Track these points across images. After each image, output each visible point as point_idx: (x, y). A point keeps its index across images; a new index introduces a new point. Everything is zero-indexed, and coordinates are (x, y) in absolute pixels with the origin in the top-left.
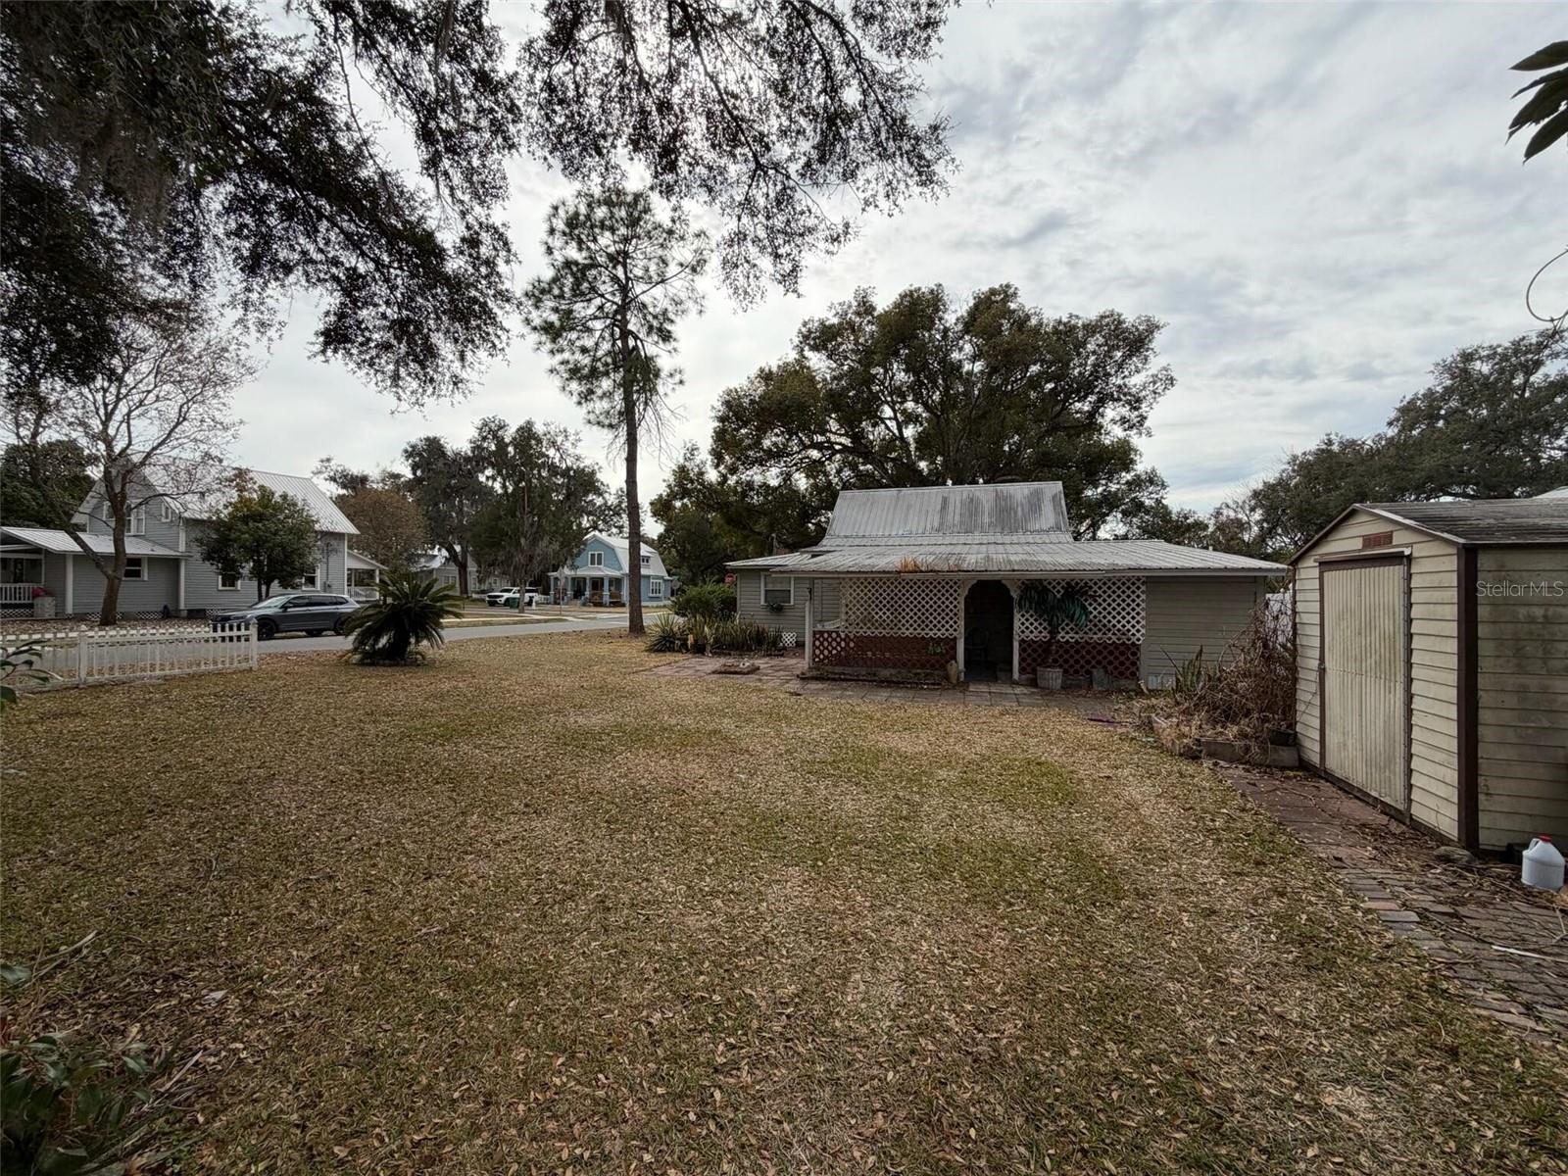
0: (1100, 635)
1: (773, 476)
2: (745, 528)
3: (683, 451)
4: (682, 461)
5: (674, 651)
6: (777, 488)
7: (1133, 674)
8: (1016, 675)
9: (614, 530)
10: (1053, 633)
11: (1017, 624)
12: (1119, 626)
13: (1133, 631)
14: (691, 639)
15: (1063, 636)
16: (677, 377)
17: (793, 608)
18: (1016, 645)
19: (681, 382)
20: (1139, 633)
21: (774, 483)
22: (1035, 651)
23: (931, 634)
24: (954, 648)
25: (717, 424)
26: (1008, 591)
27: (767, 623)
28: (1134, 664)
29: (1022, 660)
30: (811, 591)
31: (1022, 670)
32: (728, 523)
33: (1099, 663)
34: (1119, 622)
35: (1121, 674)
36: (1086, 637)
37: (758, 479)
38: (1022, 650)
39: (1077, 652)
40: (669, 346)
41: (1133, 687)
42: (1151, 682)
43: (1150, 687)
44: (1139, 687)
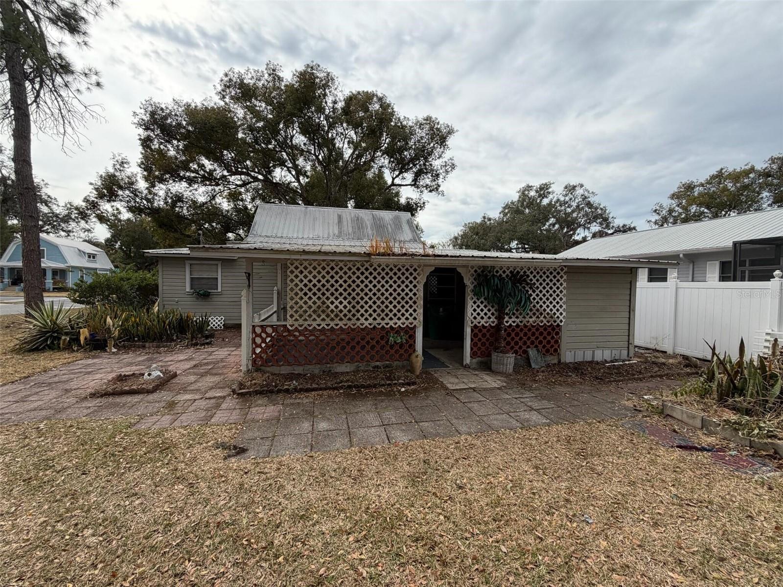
0: (534, 318)
1: (201, 194)
2: (176, 231)
3: (112, 162)
4: (111, 170)
5: (59, 349)
6: (204, 204)
7: (556, 350)
8: (467, 359)
9: (63, 234)
10: (500, 318)
11: (469, 310)
12: (548, 310)
13: (558, 314)
14: (84, 333)
15: (508, 321)
16: (94, 79)
17: (220, 294)
18: (468, 331)
19: (98, 84)
20: (562, 316)
21: (201, 199)
22: (484, 335)
23: (391, 323)
24: (412, 337)
25: (140, 130)
26: (461, 278)
27: (194, 311)
28: (556, 342)
29: (474, 345)
30: (249, 276)
31: (473, 355)
32: (160, 227)
33: (532, 343)
34: (548, 307)
35: (548, 351)
36: (525, 321)
37: (187, 194)
38: (474, 335)
39: (517, 334)
40: (79, 38)
41: (556, 361)
42: (568, 357)
43: (568, 361)
44: (559, 361)
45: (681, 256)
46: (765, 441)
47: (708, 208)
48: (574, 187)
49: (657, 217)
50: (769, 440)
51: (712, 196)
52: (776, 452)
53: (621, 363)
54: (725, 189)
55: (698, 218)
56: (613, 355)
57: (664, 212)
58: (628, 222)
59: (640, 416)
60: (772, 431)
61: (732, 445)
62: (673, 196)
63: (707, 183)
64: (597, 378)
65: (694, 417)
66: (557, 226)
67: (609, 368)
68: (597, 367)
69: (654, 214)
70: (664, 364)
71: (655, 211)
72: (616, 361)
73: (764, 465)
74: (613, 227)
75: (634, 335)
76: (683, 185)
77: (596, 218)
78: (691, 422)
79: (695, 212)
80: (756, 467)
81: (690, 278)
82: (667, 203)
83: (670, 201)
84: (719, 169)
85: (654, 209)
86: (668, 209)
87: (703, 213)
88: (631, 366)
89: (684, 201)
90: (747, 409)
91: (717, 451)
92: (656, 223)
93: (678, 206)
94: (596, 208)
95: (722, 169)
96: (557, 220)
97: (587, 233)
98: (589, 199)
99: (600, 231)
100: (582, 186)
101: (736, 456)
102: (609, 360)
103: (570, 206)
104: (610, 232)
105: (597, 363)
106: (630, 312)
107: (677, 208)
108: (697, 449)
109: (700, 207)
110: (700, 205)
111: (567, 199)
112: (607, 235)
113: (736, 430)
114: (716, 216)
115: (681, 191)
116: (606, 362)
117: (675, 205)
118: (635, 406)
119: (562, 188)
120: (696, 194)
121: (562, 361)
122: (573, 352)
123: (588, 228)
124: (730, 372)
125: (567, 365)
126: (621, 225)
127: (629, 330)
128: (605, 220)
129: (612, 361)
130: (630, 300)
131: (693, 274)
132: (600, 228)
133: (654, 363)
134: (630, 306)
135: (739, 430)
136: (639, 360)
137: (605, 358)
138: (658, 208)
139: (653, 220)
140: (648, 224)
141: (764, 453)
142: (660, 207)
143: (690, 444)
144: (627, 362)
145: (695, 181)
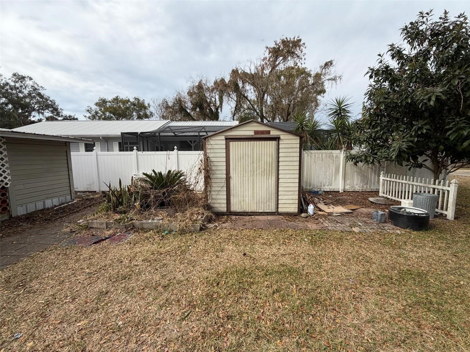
7: (5, 209)
13: (1, 178)
20: (6, 179)
41: (7, 218)
42: (19, 211)
43: (19, 214)
44: (11, 217)
45: (101, 138)
46: (130, 223)
47: (114, 115)
48: (23, 78)
49: (90, 115)
50: (131, 222)
51: (115, 109)
52: (133, 226)
53: (66, 205)
54: (120, 107)
55: (110, 119)
56: (60, 201)
57: (93, 112)
58: (72, 114)
59: (74, 235)
60: (131, 218)
61: (118, 230)
62: (97, 104)
63: (112, 102)
64: (46, 220)
65: (103, 224)
66: (10, 106)
67: (56, 210)
68: (47, 212)
69: (87, 112)
70: (93, 199)
71: (88, 111)
72: (63, 204)
73: (129, 234)
74: (62, 116)
75: (73, 185)
76: (101, 99)
77: (47, 107)
78: (101, 227)
79: (108, 116)
80: (127, 236)
81: (107, 150)
82: (94, 108)
83: (96, 107)
84: (116, 96)
85: (87, 109)
86: (95, 111)
87: (112, 117)
88: (73, 205)
89: (103, 109)
90: (124, 211)
91: (112, 237)
92: (89, 118)
93: (100, 110)
94: (47, 100)
95: (117, 96)
96: (9, 100)
97: (41, 116)
98: (40, 91)
99: (51, 117)
100: (31, 79)
101: (120, 235)
102: (57, 204)
103: (21, 92)
104: (59, 119)
105: (48, 209)
106: (68, 171)
107: (99, 112)
108: (103, 240)
109: (111, 114)
110: (110, 112)
111: (18, 85)
112: (57, 120)
113: (120, 223)
114: (118, 119)
115: (100, 103)
116: (55, 206)
117: (98, 110)
118: (71, 230)
119: (11, 75)
120: (108, 106)
121: (14, 215)
122: (24, 207)
123: (43, 114)
124: (117, 196)
125: (19, 219)
126: (68, 116)
127: (70, 182)
128: (55, 110)
129: (60, 205)
130: (68, 163)
131: (108, 148)
132: (52, 115)
133: (87, 199)
134: (68, 167)
135: (120, 222)
136: (78, 200)
137: (54, 204)
138: (89, 109)
139: (88, 116)
140: (85, 118)
141: (129, 228)
142: (90, 109)
143: (100, 239)
144: (70, 203)
145: (107, 99)
